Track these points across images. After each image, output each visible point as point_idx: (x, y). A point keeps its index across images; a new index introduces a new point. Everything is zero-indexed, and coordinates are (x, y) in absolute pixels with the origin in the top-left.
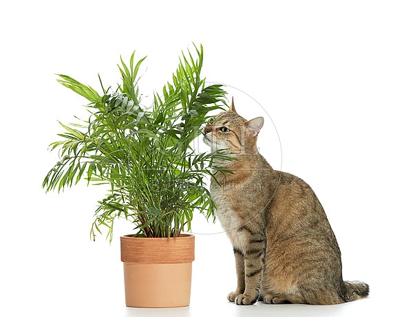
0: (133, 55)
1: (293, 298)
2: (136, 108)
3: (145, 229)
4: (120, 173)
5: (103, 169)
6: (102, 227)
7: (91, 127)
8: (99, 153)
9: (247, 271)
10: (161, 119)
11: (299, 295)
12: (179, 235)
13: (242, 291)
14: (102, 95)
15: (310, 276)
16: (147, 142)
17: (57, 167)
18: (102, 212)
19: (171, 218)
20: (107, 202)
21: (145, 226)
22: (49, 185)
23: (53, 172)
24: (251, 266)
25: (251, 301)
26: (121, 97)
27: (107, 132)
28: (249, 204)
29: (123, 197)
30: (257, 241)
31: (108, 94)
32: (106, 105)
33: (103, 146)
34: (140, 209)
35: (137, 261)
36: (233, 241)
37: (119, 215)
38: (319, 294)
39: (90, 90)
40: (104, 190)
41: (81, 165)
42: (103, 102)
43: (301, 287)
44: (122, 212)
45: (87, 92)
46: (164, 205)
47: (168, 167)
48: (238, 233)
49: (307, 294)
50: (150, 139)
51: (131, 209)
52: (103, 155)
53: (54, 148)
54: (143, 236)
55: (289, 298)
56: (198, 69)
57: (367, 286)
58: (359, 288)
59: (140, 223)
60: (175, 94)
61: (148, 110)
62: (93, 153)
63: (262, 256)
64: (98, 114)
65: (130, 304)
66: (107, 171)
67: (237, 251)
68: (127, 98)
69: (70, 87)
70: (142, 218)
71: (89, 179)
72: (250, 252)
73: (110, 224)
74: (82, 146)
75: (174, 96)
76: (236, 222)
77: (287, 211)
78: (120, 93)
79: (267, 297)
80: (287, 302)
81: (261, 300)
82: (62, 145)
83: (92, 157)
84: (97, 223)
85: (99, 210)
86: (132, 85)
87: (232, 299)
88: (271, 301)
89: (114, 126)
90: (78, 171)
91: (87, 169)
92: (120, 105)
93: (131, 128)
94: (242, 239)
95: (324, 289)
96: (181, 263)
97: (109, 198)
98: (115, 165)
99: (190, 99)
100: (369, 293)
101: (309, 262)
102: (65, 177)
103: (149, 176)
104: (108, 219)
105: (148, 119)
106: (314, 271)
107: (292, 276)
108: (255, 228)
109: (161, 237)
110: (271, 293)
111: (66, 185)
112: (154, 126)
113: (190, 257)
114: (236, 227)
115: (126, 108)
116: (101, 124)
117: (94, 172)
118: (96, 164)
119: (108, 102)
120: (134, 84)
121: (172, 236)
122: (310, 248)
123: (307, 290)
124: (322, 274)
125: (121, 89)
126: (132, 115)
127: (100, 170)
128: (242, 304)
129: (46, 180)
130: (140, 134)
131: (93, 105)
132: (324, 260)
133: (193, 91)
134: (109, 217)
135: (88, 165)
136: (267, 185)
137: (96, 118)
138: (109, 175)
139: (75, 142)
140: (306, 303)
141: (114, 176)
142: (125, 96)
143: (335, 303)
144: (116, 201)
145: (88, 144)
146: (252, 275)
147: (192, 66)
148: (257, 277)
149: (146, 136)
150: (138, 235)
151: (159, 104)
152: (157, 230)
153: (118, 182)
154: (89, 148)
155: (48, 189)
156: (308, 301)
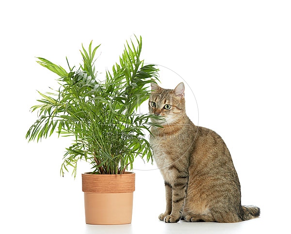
0: (91, 44)
1: (206, 218)
2: (93, 81)
3: (100, 168)
4: (82, 128)
5: (70, 125)
6: (69, 167)
7: (61, 95)
8: (66, 114)
9: (174, 198)
10: (111, 89)
11: (210, 215)
12: (124, 173)
13: (169, 213)
14: (68, 72)
15: (218, 202)
16: (101, 105)
17: (36, 124)
18: (69, 156)
19: (118, 160)
20: (73, 149)
21: (99, 166)
22: (30, 136)
23: (34, 128)
24: (177, 195)
25: (175, 220)
26: (82, 73)
27: (72, 99)
28: (179, 150)
29: (83, 145)
30: (182, 177)
31: (73, 71)
32: (72, 79)
33: (70, 109)
34: (96, 154)
35: (94, 191)
36: (165, 176)
37: (81, 158)
38: (224, 215)
39: (60, 68)
40: (70, 140)
41: (54, 122)
42: (69, 77)
43: (211, 210)
44: (83, 156)
45: (58, 69)
46: (113, 151)
47: (116, 123)
48: (169, 171)
49: (216, 215)
50: (103, 103)
51: (89, 154)
52: (69, 115)
53: (34, 110)
54: (98, 173)
55: (203, 218)
56: (138, 53)
57: (259, 209)
58: (252, 211)
59: (96, 164)
60: (121, 71)
61: (102, 83)
62: (62, 114)
63: (185, 188)
64: (66, 86)
65: (89, 222)
66: (72, 127)
67: (167, 184)
68: (86, 74)
69: (46, 66)
70: (97, 160)
71: (59, 132)
72: (177, 185)
73: (74, 165)
74: (54, 108)
75: (121, 72)
76: (168, 163)
77: (205, 155)
78: (82, 70)
79: (187, 217)
80: (201, 221)
81: (183, 219)
82: (40, 108)
83: (62, 117)
84: (65, 164)
85: (66, 154)
86: (90, 65)
87: (161, 219)
88: (190, 220)
89: (77, 94)
90: (52, 126)
91: (58, 125)
92: (82, 79)
93: (90, 96)
94: (172, 176)
95: (228, 211)
96: (125, 192)
97: (74, 146)
98: (78, 122)
99: (132, 75)
100: (260, 214)
101: (218, 191)
102: (42, 131)
103: (102, 131)
104: (73, 161)
105: (102, 89)
106: (222, 199)
107: (205, 201)
108: (182, 168)
109: (111, 174)
110: (190, 214)
111: (43, 136)
112: (106, 94)
113: (131, 188)
114: (168, 166)
115: (86, 81)
116: (68, 93)
117: (63, 127)
118: (64, 122)
119: (73, 77)
120: (92, 64)
121: (119, 173)
122: (219, 182)
123: (216, 212)
124: (227, 201)
125: (82, 68)
126: (90, 87)
127: (68, 126)
128: (169, 222)
129: (29, 133)
130: (96, 100)
131: (62, 79)
132: (229, 190)
133: (134, 69)
134: (74, 159)
135: (59, 122)
136: (191, 137)
137: (64, 89)
138: (74, 130)
139: (49, 106)
140: (215, 221)
141: (77, 130)
142: (85, 73)
143: (236, 221)
144: (79, 148)
145: (59, 107)
146: (177, 201)
147: (133, 52)
148: (181, 203)
149: (100, 101)
150: (94, 173)
151: (110, 79)
152: (108, 169)
153: (80, 134)
154: (60, 110)
155: (30, 140)
156: (217, 220)
